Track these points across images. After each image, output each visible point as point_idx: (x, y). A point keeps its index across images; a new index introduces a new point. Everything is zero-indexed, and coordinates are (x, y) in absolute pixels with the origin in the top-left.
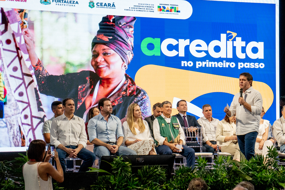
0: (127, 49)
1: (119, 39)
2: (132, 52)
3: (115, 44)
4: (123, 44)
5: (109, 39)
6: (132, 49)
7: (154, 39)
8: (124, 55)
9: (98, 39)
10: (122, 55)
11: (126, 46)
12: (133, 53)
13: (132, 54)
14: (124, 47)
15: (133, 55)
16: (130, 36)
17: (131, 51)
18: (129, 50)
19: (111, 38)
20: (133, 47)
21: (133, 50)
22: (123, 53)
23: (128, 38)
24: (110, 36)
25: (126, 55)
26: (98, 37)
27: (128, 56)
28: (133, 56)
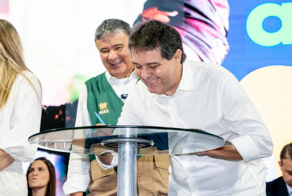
0: (213, 35)
1: (194, 14)
2: (225, 40)
3: (183, 27)
4: (202, 26)
5: (169, 17)
6: (224, 34)
7: (281, 5)
8: (205, 49)
9: (146, 18)
10: (201, 49)
11: (208, 28)
12: (227, 43)
13: (224, 45)
14: (204, 32)
15: (228, 47)
16: (219, 5)
17: (222, 40)
18: (216, 37)
19: (174, 14)
20: (227, 29)
21: (226, 36)
22: (202, 46)
23: (215, 10)
24: (171, 11)
25: (210, 47)
26: (145, 15)
27: (214, 50)
28: (227, 50)
